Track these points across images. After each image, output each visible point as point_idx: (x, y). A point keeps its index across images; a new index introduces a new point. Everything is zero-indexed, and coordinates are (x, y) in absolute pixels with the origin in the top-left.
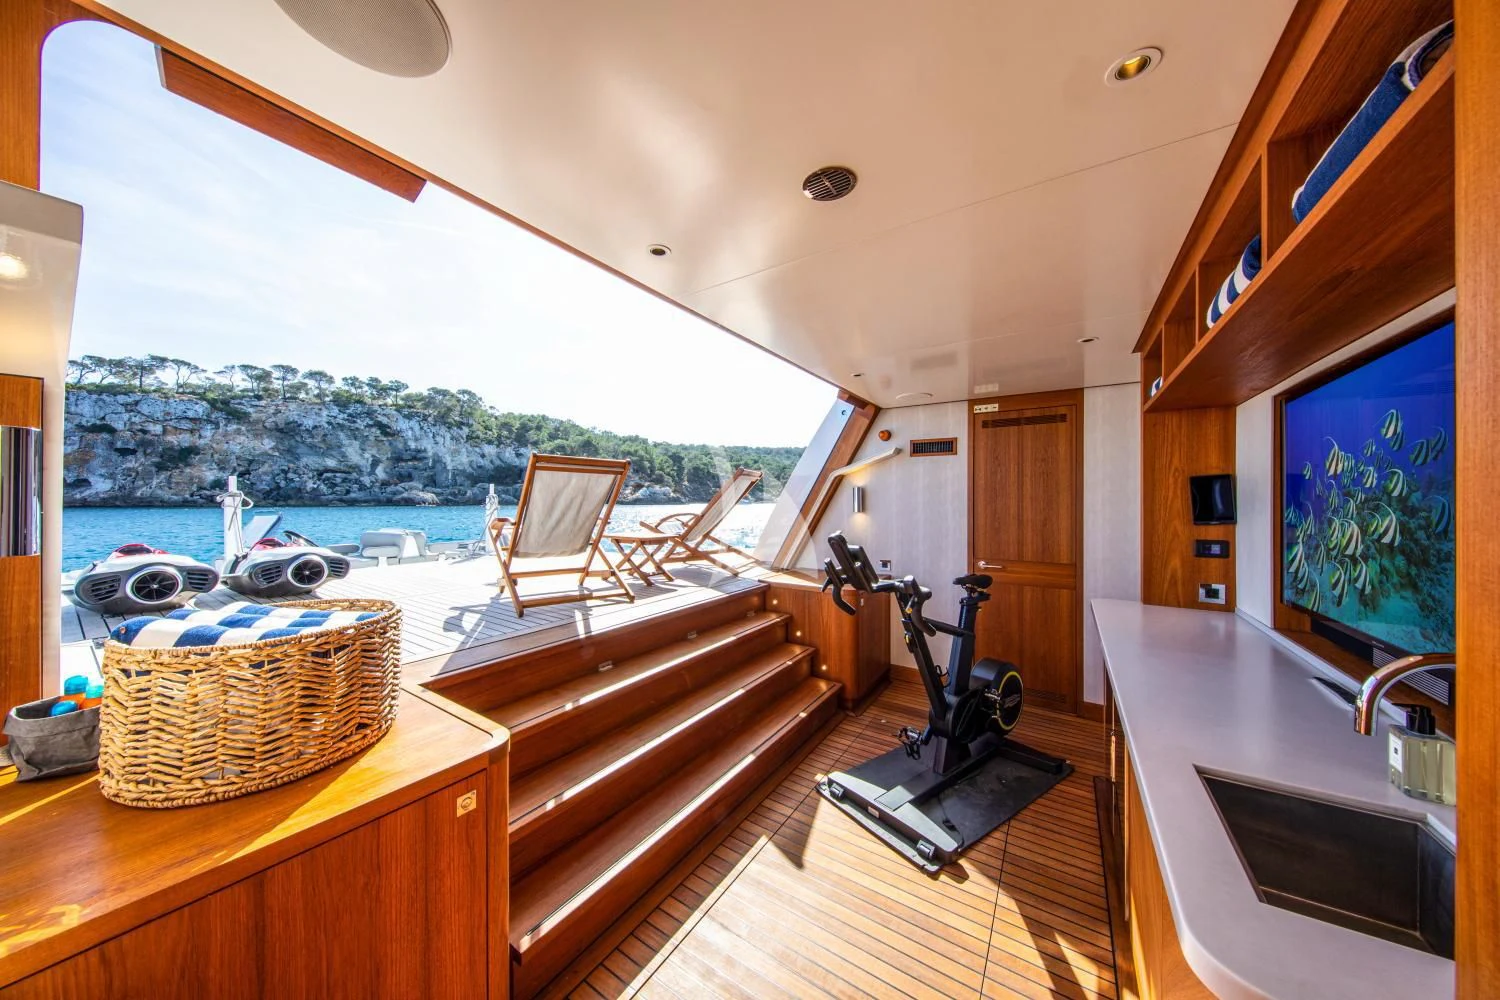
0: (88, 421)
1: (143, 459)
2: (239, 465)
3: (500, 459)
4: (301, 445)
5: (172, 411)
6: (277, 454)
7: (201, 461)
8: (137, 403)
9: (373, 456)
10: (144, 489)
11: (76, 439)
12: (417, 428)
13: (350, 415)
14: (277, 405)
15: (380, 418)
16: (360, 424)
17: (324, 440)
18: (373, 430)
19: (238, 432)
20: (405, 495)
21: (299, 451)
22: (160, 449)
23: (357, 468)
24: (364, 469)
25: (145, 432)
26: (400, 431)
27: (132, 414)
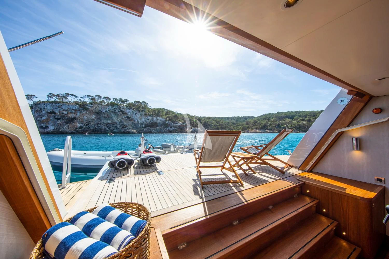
0: (49, 111)
1: (62, 121)
2: (86, 122)
3: (153, 121)
5: (70, 108)
7: (77, 121)
8: (61, 106)
9: (120, 120)
10: (62, 129)
11: (46, 115)
12: (131, 112)
13: (114, 108)
14: (96, 106)
15: (122, 109)
16: (117, 111)
17: (108, 115)
18: (120, 112)
19: (86, 113)
20: (128, 130)
21: (101, 118)
22: (67, 118)
23: (116, 123)
24: (118, 123)
25: (63, 113)
26: (127, 113)
27: (60, 109)
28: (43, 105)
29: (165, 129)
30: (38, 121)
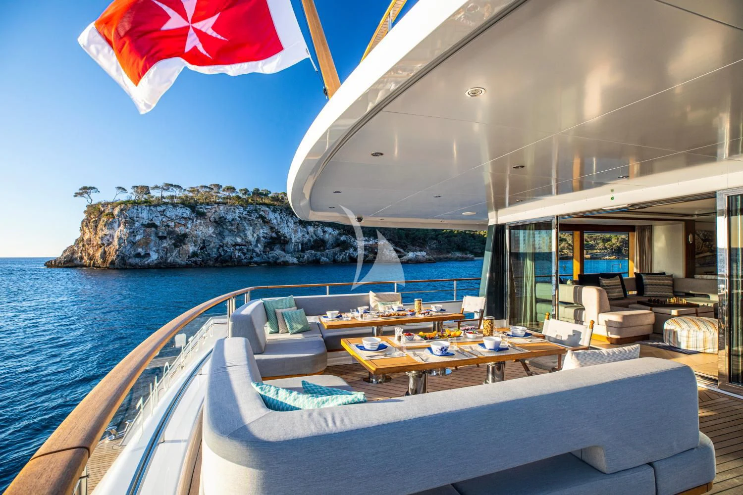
0: (145, 222)
1: (169, 242)
2: (202, 243)
3: (316, 235)
4: (226, 230)
5: (178, 214)
6: (214, 236)
7: (189, 241)
8: (164, 210)
10: (170, 258)
11: (142, 231)
12: (279, 217)
13: (248, 212)
14: (215, 208)
15: (261, 213)
16: (254, 216)
17: (237, 227)
18: (259, 220)
19: (201, 224)
21: (225, 234)
22: (175, 236)
23: (250, 243)
24: (252, 243)
25: (168, 226)
26: (270, 220)
27: (163, 216)
28: (135, 211)
29: (344, 253)
30: (131, 243)
